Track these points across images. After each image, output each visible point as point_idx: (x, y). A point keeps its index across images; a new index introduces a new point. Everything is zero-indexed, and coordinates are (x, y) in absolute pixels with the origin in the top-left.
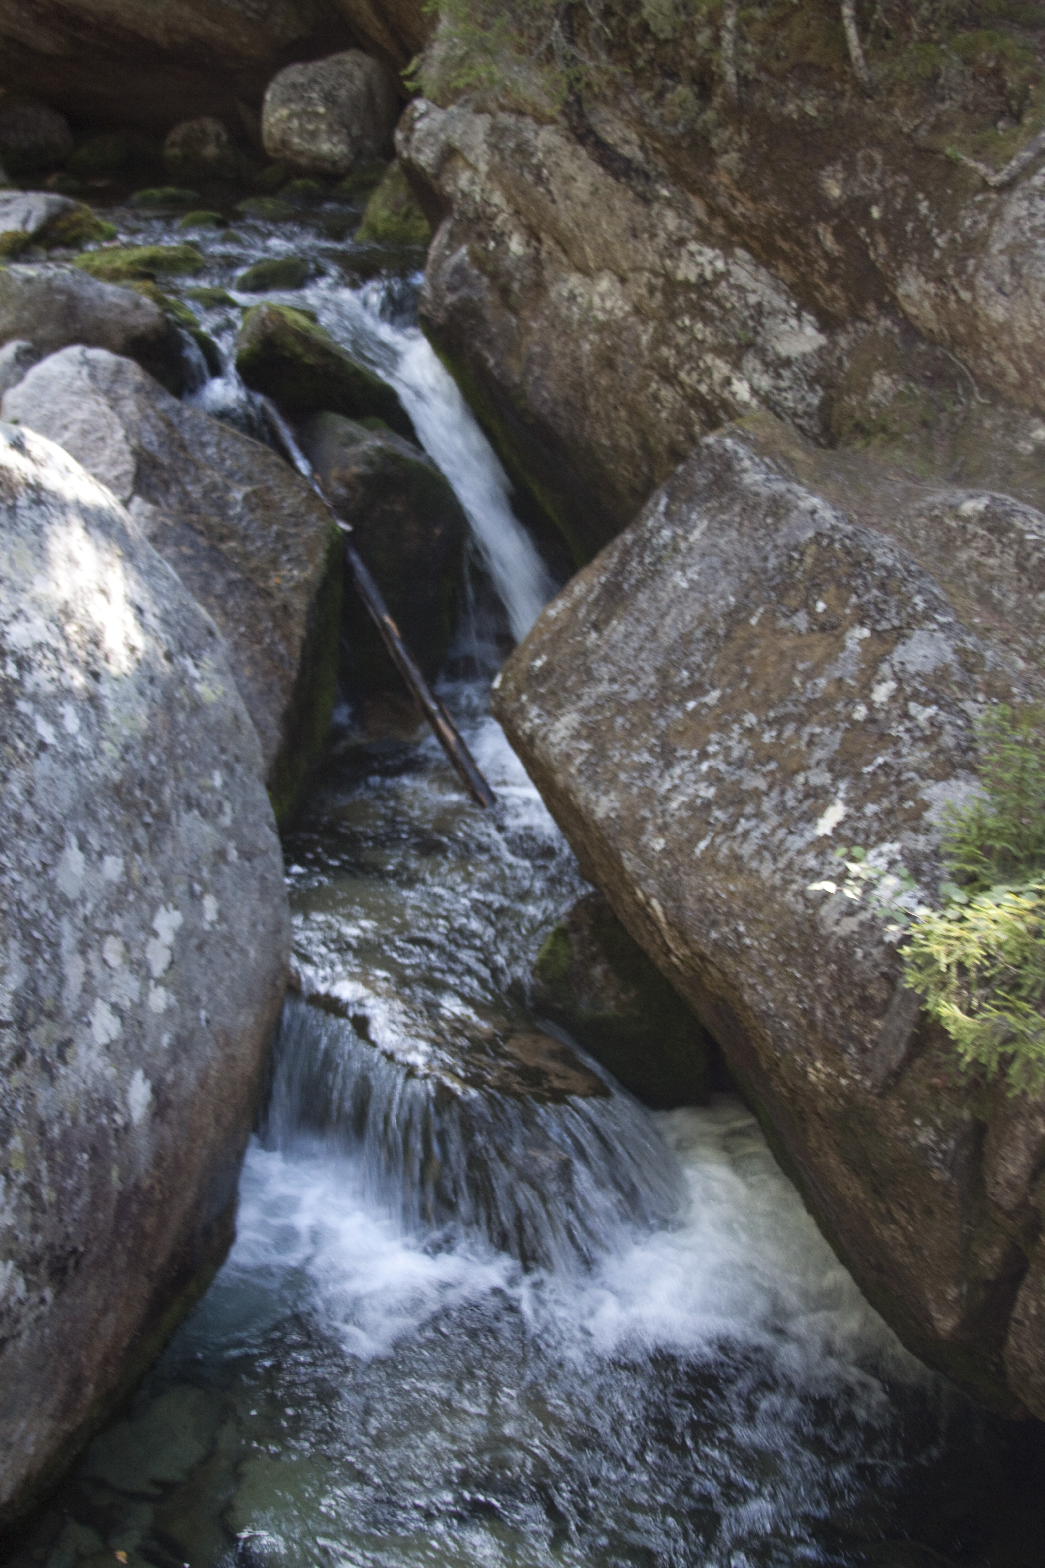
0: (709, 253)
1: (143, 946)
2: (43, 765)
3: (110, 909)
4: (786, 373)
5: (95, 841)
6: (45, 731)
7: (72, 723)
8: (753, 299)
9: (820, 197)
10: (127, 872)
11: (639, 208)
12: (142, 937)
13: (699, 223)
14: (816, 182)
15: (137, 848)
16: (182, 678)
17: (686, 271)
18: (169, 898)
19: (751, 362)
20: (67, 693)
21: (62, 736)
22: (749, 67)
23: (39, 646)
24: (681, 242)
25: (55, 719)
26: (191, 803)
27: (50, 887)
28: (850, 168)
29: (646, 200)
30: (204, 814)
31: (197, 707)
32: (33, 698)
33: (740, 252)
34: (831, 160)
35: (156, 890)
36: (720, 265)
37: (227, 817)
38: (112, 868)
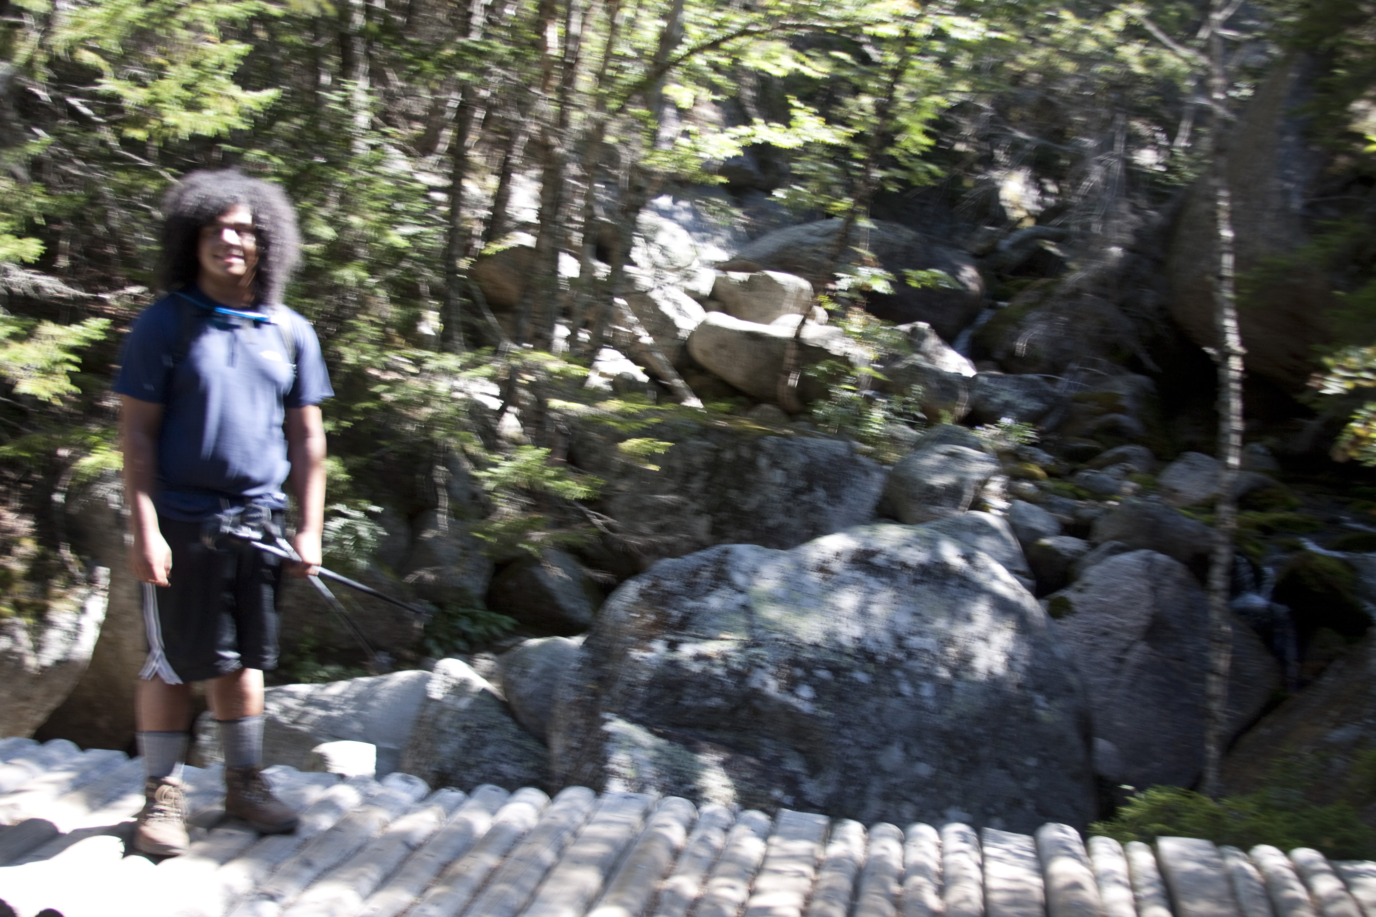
2: (894, 703)
3: (912, 790)
5: (916, 751)
6: (906, 689)
7: (927, 690)
10: (934, 776)
15: (948, 769)
16: (1028, 702)
20: (930, 677)
21: (916, 695)
23: (926, 651)
25: (916, 686)
26: (1002, 765)
27: (871, 758)
30: (1013, 775)
31: (1032, 719)
32: (906, 671)
37: (1031, 785)
38: (924, 770)
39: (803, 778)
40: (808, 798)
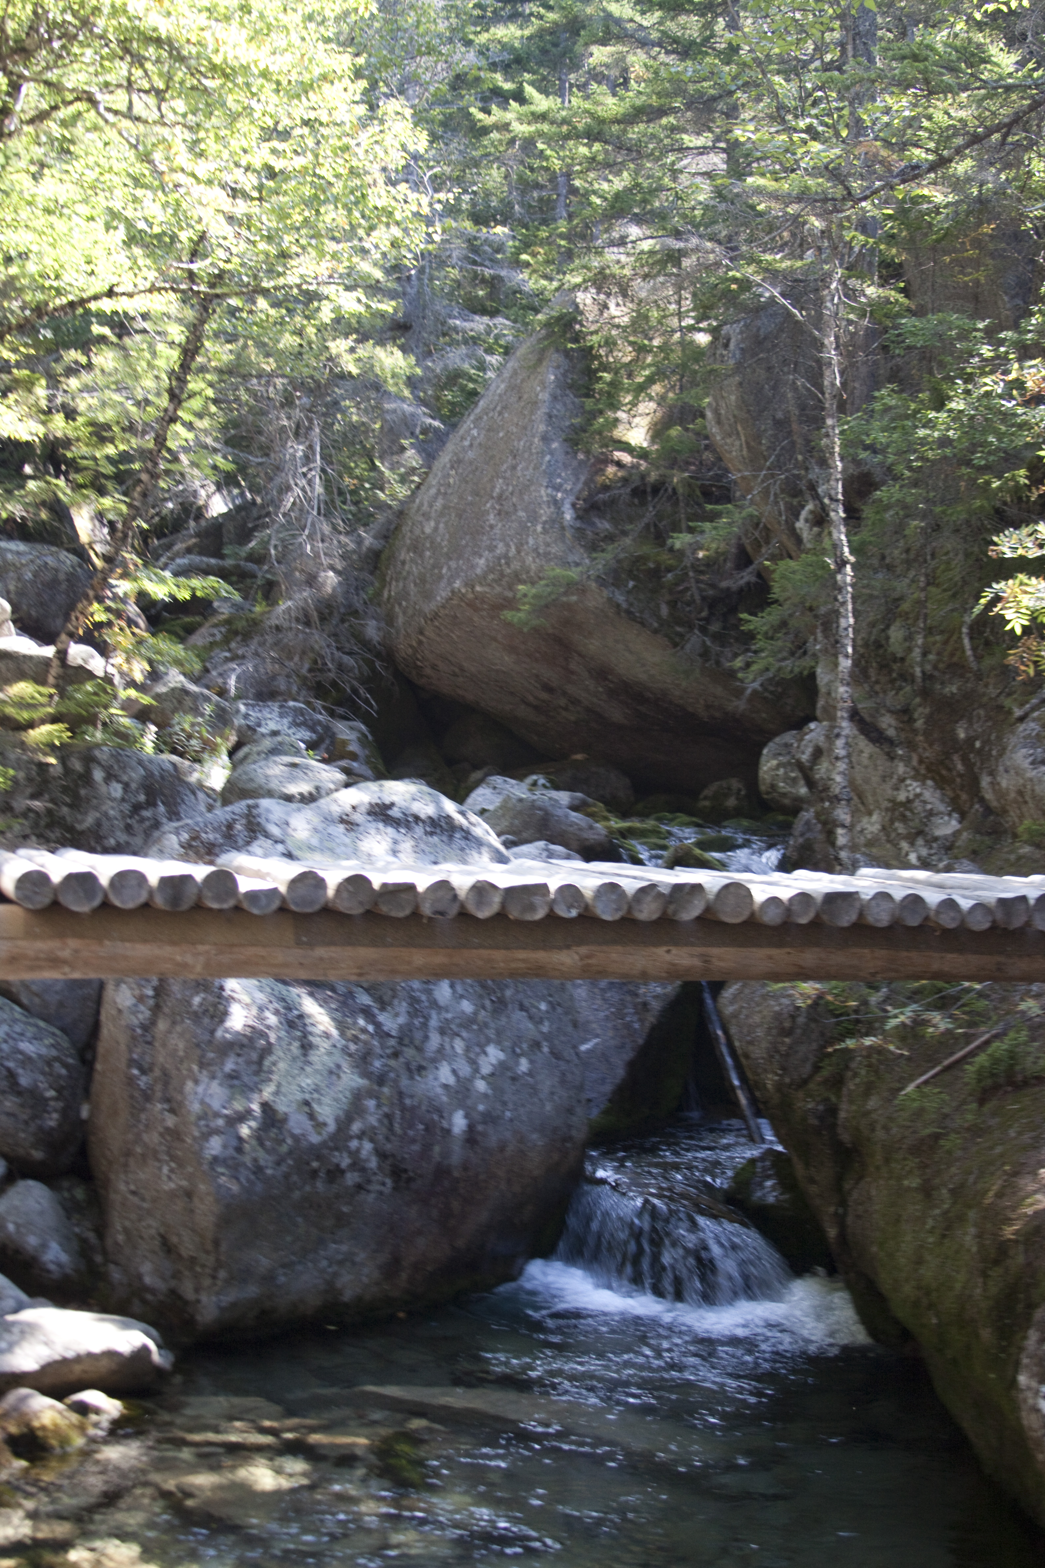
0: (915, 784)
1: (478, 1054)
3: (460, 1025)
4: (934, 845)
5: (460, 989)
8: (929, 807)
9: (954, 739)
10: (475, 1013)
11: (888, 764)
12: (477, 1049)
13: (914, 768)
14: (953, 730)
15: (484, 1008)
17: (902, 797)
18: (498, 1043)
19: (920, 841)
22: (928, 667)
24: (902, 780)
26: (522, 1008)
27: (428, 991)
28: (970, 723)
29: (892, 757)
30: (531, 1018)
33: (930, 783)
34: (962, 717)
35: (491, 1033)
36: (918, 790)
37: (545, 1028)
38: (467, 1006)
39: (376, 1011)
40: (385, 1028)
